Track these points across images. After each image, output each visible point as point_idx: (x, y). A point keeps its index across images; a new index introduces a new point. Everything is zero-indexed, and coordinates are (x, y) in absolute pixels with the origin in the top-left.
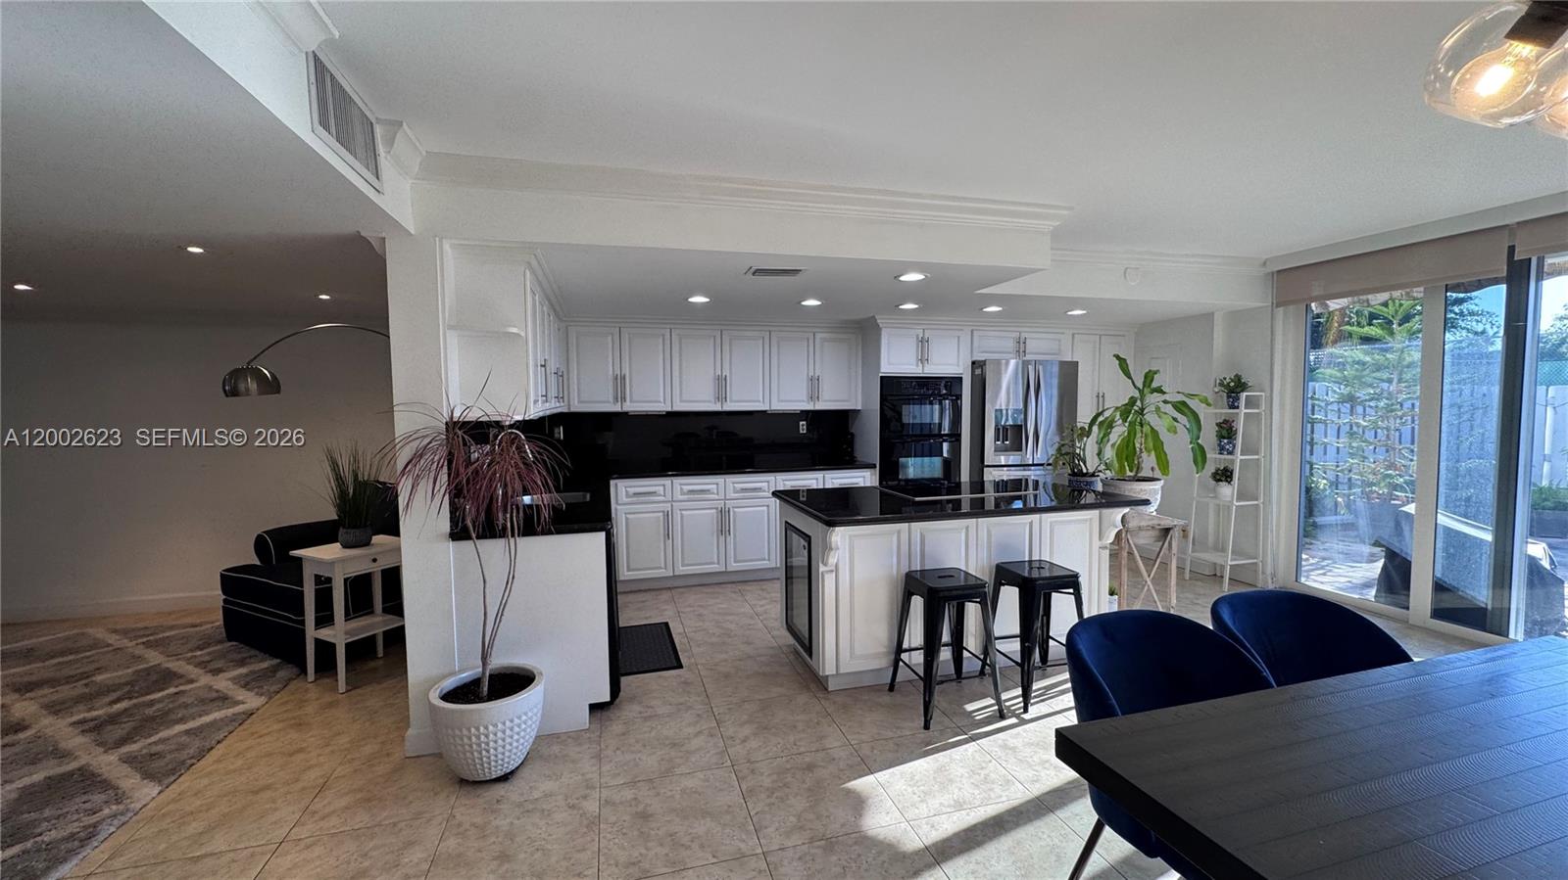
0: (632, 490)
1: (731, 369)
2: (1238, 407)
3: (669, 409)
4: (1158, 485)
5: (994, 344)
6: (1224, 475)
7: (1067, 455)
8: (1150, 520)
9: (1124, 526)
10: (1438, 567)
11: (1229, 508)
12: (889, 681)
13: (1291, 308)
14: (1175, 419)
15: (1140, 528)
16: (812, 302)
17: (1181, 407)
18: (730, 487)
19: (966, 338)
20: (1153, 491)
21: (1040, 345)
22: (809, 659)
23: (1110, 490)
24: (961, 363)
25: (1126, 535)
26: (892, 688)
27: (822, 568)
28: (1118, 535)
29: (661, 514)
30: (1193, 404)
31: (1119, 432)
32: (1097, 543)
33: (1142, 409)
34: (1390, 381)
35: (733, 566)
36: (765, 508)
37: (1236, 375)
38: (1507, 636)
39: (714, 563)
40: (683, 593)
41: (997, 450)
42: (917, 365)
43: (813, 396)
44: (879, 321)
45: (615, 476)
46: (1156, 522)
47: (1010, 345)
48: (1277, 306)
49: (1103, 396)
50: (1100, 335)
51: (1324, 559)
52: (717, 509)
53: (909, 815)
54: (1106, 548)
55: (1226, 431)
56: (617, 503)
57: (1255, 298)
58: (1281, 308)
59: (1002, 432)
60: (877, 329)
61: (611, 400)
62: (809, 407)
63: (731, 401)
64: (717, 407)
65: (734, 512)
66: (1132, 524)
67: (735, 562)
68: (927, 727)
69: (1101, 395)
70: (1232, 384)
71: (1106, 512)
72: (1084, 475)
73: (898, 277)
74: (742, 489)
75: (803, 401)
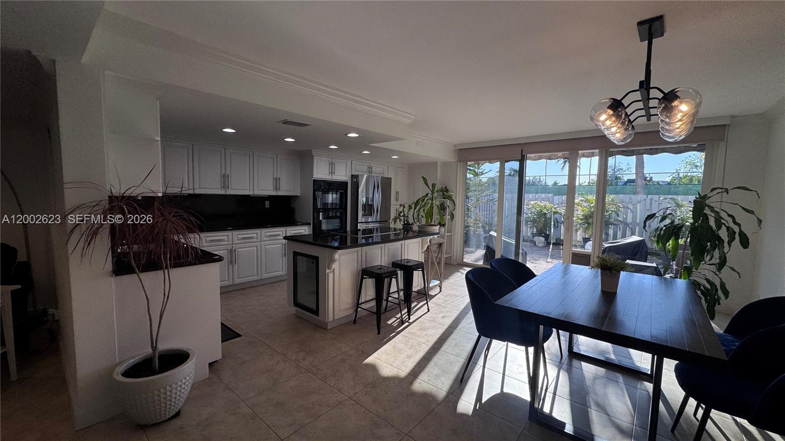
1: (230, 170)
3: (192, 192)
5: (360, 169)
7: (402, 217)
9: (430, 243)
10: (502, 251)
12: (354, 319)
13: (462, 163)
15: (434, 244)
16: (290, 140)
18: (235, 237)
19: (349, 164)
20: (436, 230)
21: (378, 169)
22: (317, 317)
23: (423, 229)
24: (347, 175)
25: (430, 247)
26: (355, 322)
27: (328, 271)
28: (428, 247)
32: (421, 251)
33: (433, 198)
35: (238, 281)
36: (255, 248)
41: (363, 215)
42: (329, 175)
43: (276, 188)
44: (313, 152)
46: (439, 241)
47: (366, 168)
50: (398, 167)
52: (227, 249)
53: (395, 365)
54: (424, 251)
55: (443, 207)
57: (450, 158)
58: (459, 163)
59: (365, 208)
60: (312, 157)
62: (274, 193)
63: (231, 189)
64: (223, 192)
65: (238, 251)
66: (432, 242)
68: (379, 333)
69: (397, 192)
70: (445, 189)
71: (423, 238)
72: (409, 224)
73: (346, 135)
74: (242, 238)
75: (271, 190)
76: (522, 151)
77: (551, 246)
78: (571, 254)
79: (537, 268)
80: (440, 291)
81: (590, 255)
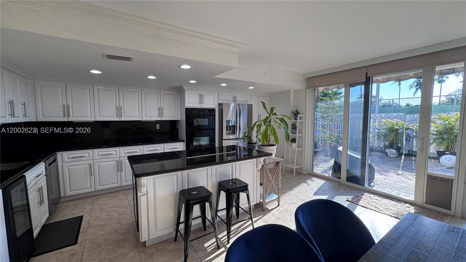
0: (71, 156)
1: (123, 103)
2: (297, 120)
3: (94, 120)
4: (275, 147)
5: (226, 98)
6: (294, 140)
7: (248, 137)
8: (272, 160)
9: (264, 163)
10: (348, 167)
11: (295, 151)
12: (175, 237)
13: (311, 89)
14: (280, 124)
15: (269, 163)
16: (152, 77)
17: (282, 120)
18: (122, 152)
19: (216, 95)
20: (273, 150)
21: (241, 99)
22: (138, 233)
23: (260, 150)
24: (215, 104)
25: (265, 166)
26: (175, 240)
27: (139, 195)
28: (263, 166)
29: (88, 165)
30: (286, 119)
31: (263, 128)
32: (255, 169)
33: (270, 121)
34: (331, 112)
37: (297, 110)
38: (364, 186)
39: (115, 183)
40: (100, 197)
41: (227, 134)
42: (199, 104)
43: (160, 115)
44: (184, 87)
45: (61, 150)
46: (275, 160)
47: (231, 98)
48: (307, 89)
49: (260, 116)
50: (259, 96)
51: (317, 162)
52: (116, 161)
54: (258, 171)
55: (294, 127)
56: (63, 162)
57: (301, 86)
58: (308, 90)
59: (229, 128)
60: (184, 90)
61: (62, 116)
62: (159, 119)
63: (124, 117)
64: (118, 119)
65: (124, 162)
66: (267, 162)
67: (125, 182)
69: (259, 115)
70: (296, 112)
71: (258, 159)
72: (252, 144)
73: (179, 66)
74: (127, 152)
75: (156, 117)
76: (367, 74)
77: (403, 156)
78: (426, 176)
79: (386, 180)
80: (278, 206)
81: (453, 180)
